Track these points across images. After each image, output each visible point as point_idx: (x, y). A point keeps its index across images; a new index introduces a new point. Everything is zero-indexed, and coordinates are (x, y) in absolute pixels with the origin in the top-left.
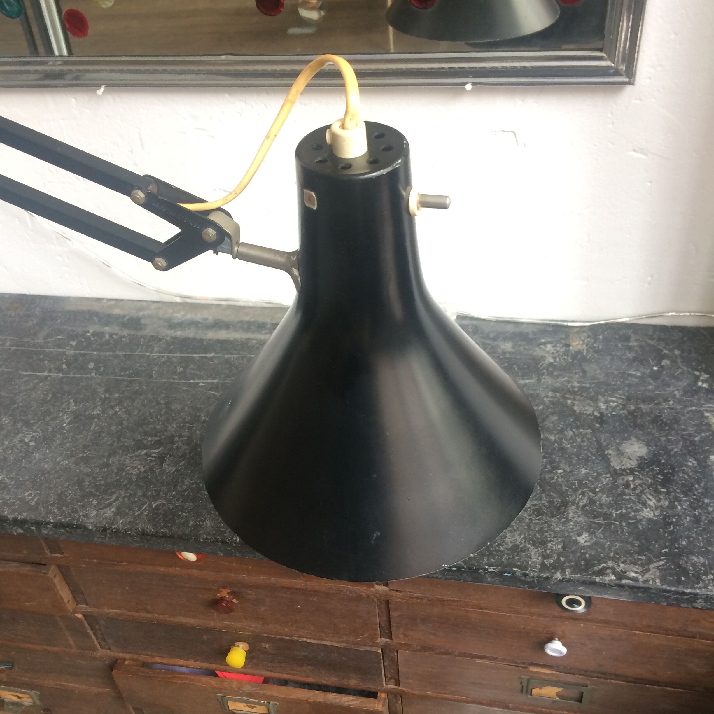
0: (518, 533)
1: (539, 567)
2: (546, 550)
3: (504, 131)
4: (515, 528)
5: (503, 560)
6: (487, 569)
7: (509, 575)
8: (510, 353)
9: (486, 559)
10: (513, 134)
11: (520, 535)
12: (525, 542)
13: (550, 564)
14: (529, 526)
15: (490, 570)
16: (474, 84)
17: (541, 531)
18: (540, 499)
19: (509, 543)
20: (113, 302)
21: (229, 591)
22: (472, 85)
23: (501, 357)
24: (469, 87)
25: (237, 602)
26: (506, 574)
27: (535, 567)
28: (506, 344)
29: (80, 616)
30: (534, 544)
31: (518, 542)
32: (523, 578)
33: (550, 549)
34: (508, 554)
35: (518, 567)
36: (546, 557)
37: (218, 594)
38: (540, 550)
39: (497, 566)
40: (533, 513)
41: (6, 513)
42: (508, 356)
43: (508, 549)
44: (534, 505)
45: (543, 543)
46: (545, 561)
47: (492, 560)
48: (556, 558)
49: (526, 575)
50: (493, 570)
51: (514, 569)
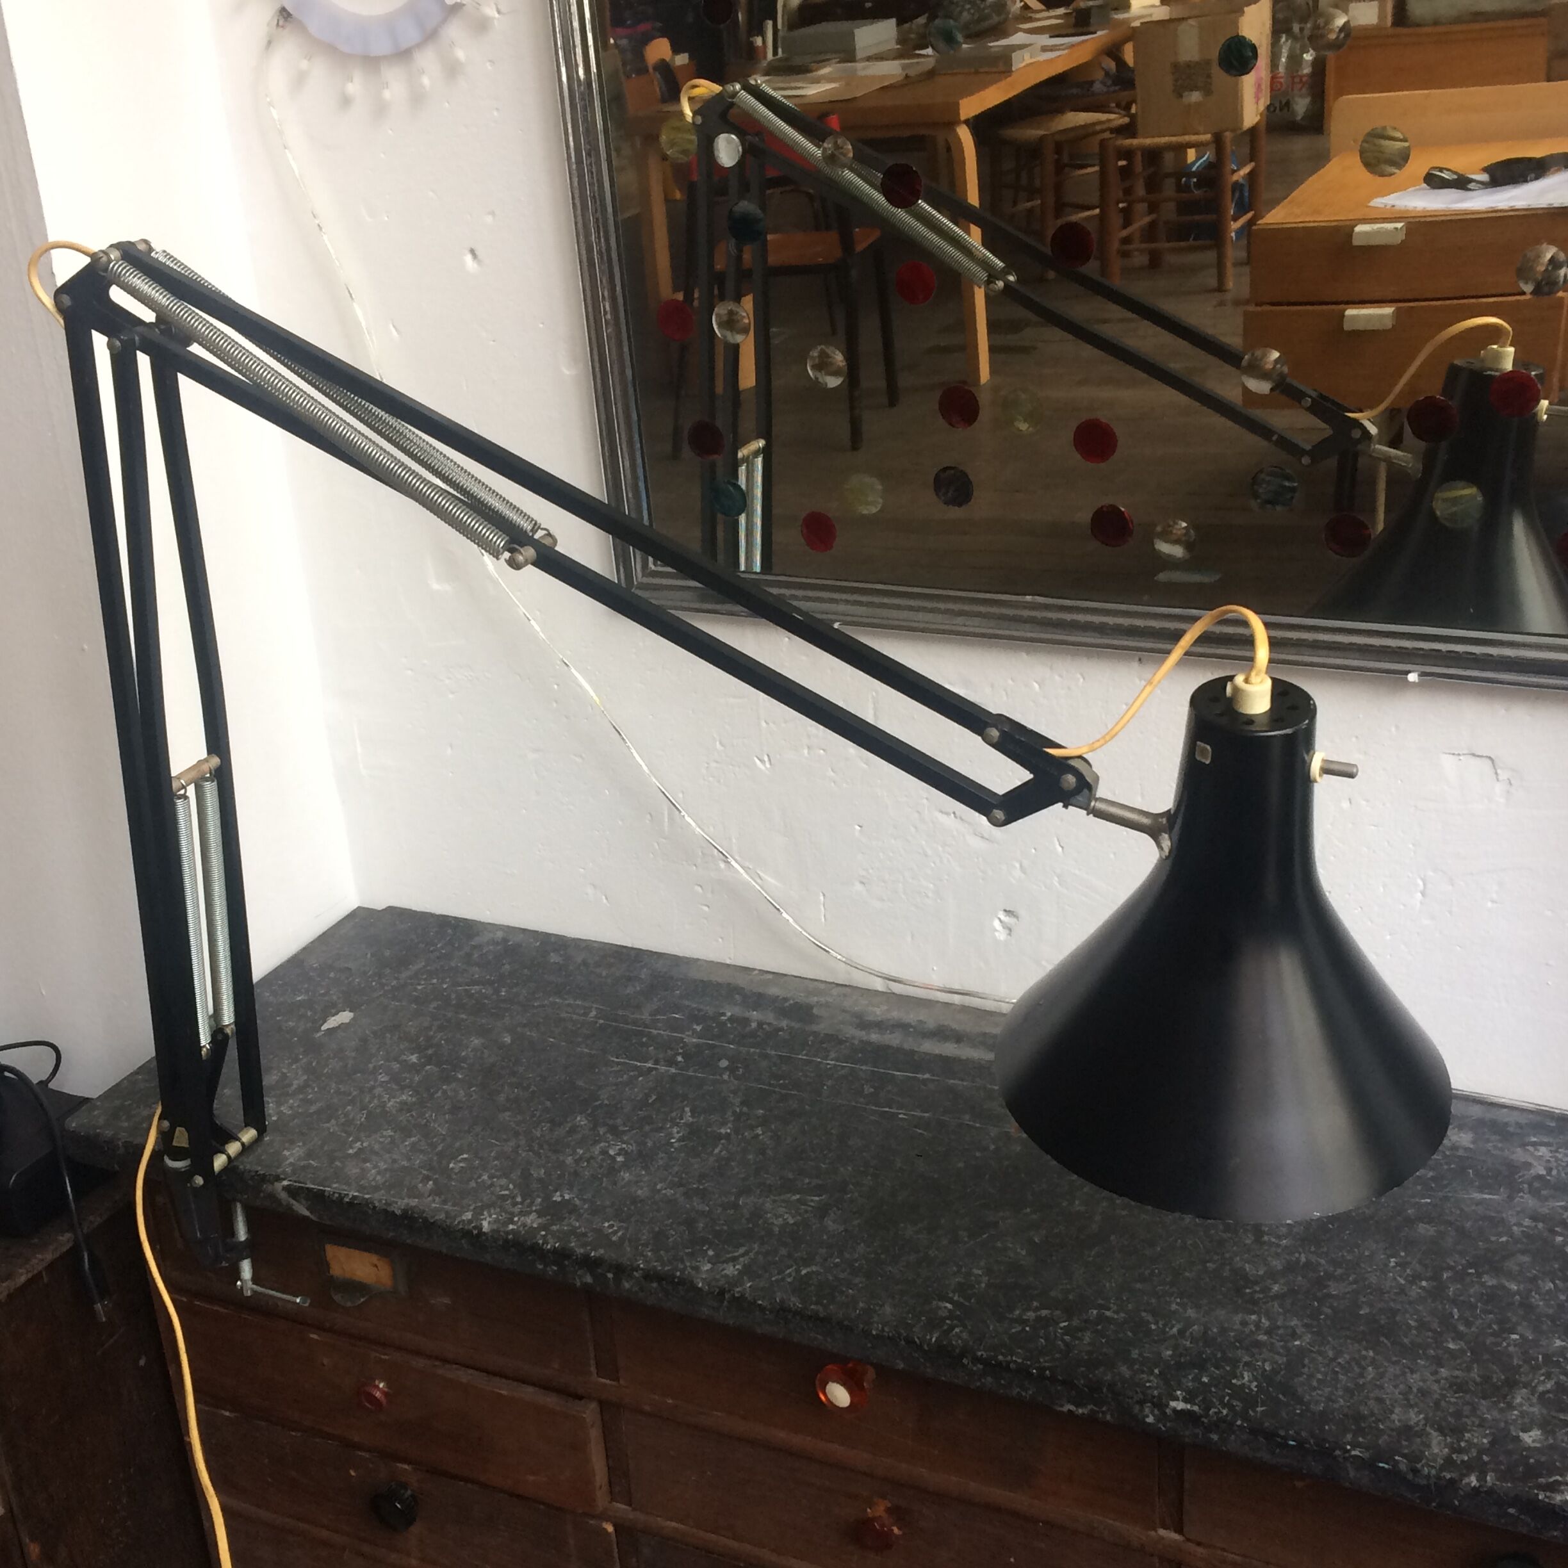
0: (1416, 1410)
1: (1442, 1462)
2: (1459, 1442)
3: (1474, 755)
4: (1412, 1402)
5: (1380, 1442)
6: (1349, 1451)
7: (1386, 1466)
8: (1466, 1149)
9: (1349, 1437)
10: (1490, 762)
11: (1420, 1413)
12: (1425, 1425)
13: (1463, 1461)
14: (1437, 1404)
15: (1353, 1453)
16: (1423, 674)
17: (1458, 1415)
18: (1469, 1369)
19: (1396, 1422)
20: (771, 976)
21: (889, 1505)
22: (1419, 675)
23: (1448, 1153)
24: (1413, 677)
25: (901, 1533)
26: (1381, 1465)
27: (1435, 1461)
28: (1462, 1135)
29: (610, 1528)
30: (1441, 1430)
31: (1412, 1423)
32: (1410, 1476)
33: (1466, 1441)
34: (1390, 1436)
35: (1404, 1456)
36: (1460, 1451)
37: (869, 1510)
38: (1449, 1439)
39: (1367, 1449)
40: (1451, 1386)
41: (573, 1244)
42: (1461, 1153)
43: (1392, 1430)
44: (1457, 1377)
45: (1457, 1431)
46: (1454, 1456)
47: (1361, 1439)
48: (1475, 1454)
49: (1415, 1471)
50: (1358, 1454)
51: (1397, 1458)
